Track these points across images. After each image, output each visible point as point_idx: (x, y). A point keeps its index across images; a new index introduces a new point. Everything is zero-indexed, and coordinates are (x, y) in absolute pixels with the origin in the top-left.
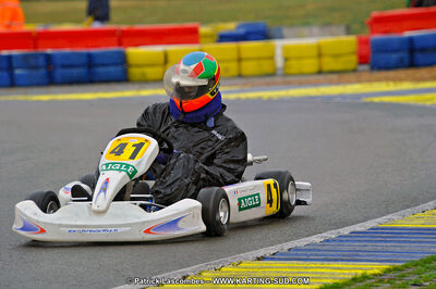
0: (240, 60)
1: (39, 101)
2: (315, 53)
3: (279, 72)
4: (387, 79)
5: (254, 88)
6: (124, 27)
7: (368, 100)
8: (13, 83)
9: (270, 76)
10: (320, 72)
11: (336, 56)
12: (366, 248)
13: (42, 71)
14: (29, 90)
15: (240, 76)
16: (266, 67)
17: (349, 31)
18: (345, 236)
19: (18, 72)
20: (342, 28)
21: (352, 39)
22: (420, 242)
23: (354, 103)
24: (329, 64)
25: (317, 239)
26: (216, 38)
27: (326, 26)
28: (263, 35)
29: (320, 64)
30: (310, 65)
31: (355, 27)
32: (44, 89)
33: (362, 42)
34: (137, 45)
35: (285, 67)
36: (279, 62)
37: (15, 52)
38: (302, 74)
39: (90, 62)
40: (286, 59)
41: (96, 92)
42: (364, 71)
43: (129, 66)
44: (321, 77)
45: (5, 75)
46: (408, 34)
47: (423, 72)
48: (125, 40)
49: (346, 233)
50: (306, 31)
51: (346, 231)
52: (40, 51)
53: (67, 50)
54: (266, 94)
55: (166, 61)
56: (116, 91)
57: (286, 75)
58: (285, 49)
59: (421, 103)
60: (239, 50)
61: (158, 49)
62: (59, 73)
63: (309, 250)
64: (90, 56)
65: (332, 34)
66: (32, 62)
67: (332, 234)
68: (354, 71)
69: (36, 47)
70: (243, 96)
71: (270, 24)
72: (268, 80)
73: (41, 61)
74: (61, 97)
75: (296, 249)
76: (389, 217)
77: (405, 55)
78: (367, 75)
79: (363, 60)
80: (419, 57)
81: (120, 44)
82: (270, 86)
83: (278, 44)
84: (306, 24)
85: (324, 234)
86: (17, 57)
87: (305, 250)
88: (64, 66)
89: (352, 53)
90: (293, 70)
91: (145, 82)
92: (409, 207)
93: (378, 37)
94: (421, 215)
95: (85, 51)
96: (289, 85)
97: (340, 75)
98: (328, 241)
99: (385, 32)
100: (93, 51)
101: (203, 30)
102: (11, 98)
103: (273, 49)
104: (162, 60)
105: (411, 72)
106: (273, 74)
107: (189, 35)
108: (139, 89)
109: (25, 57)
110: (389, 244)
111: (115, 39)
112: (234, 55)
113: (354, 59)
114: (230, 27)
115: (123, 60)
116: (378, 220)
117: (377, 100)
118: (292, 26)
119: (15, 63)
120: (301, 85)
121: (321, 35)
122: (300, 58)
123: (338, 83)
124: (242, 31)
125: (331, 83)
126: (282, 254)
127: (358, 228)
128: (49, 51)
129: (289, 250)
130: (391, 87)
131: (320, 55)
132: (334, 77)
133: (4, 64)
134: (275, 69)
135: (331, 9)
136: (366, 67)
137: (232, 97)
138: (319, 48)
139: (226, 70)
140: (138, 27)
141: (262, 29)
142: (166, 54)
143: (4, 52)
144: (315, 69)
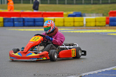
0: (74, 22)
1: (21, 31)
2: (94, 21)
3: (85, 25)
4: (114, 29)
5: (78, 29)
6: (44, 12)
7: (109, 34)
8: (14, 26)
9: (82, 27)
10: (96, 26)
11: (100, 22)
12: (110, 75)
13: (22, 23)
14: (18, 28)
15: (74, 26)
16: (81, 24)
17: (103, 15)
19: (15, 23)
21: (105, 17)
23: (105, 35)
25: (96, 72)
26: (68, 16)
27: (97, 14)
28: (80, 15)
29: (96, 24)
30: (93, 24)
31: (105, 14)
32: (22, 28)
33: (107, 19)
34: (47, 17)
35: (86, 24)
36: (85, 23)
37: (15, 17)
38: (91, 26)
39: (34, 21)
40: (86, 22)
41: (36, 29)
42: (107, 26)
45: (12, 23)
48: (44, 15)
49: (104, 71)
50: (92, 15)
51: (104, 70)
52: (21, 17)
53: (29, 17)
54: (81, 31)
56: (41, 29)
57: (86, 26)
58: (86, 19)
60: (74, 19)
61: (53, 18)
62: (26, 23)
63: (94, 75)
65: (99, 16)
66: (19, 20)
67: (100, 71)
68: (105, 26)
69: (20, 16)
70: (75, 31)
71: (82, 12)
73: (22, 20)
74: (27, 30)
75: (90, 74)
78: (108, 27)
79: (107, 23)
81: (42, 16)
82: (82, 29)
83: (85, 18)
84: (92, 13)
85: (98, 71)
86: (15, 19)
87: (93, 75)
88: (28, 22)
89: (104, 21)
93: (111, 17)
95: (33, 18)
96: (87, 29)
97: (101, 27)
98: (99, 73)
99: (113, 16)
100: (35, 18)
101: (64, 13)
102: (13, 30)
103: (83, 19)
107: (61, 15)
109: (18, 19)
111: (41, 15)
112: (73, 21)
113: (105, 23)
114: (71, 13)
115: (43, 21)
116: (113, 67)
117: (111, 34)
118: (88, 13)
119: (15, 20)
120: (90, 29)
121: (96, 16)
122: (90, 22)
123: (100, 29)
124: (74, 14)
125: (98, 29)
126: (87, 76)
127: (107, 69)
128: (24, 17)
129: (89, 74)
130: (115, 31)
131: (96, 21)
132: (99, 27)
133: (12, 21)
134: (84, 25)
135: (99, 9)
136: (108, 25)
137: (72, 32)
138: (96, 19)
139: (70, 24)
140: (47, 12)
141: (80, 13)
142: (54, 20)
143: (12, 17)
144: (94, 25)
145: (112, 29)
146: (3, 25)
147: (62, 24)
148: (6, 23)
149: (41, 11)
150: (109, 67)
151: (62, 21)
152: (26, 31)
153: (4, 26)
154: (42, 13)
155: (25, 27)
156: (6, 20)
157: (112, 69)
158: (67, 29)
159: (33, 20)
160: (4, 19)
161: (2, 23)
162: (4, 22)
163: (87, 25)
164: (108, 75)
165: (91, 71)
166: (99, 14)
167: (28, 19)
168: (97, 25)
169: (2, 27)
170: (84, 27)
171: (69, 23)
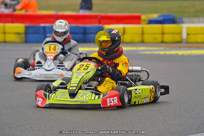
0: (163, 34)
3: (184, 41)
5: (172, 49)
6: (102, 14)
9: (179, 43)
15: (163, 42)
16: (177, 38)
19: (48, 35)
28: (172, 21)
30: (200, 38)
34: (109, 24)
35: (187, 38)
36: (184, 36)
37: (47, 25)
38: (197, 43)
39: (85, 32)
40: (188, 34)
48: (102, 21)
50: (196, 20)
53: (74, 25)
54: (180, 52)
55: (124, 32)
57: (187, 43)
58: (188, 29)
60: (163, 29)
64: (85, 28)
70: (168, 53)
71: (176, 15)
72: (179, 45)
81: (100, 23)
82: (180, 48)
83: (185, 27)
84: (196, 16)
88: (72, 33)
95: (82, 26)
96: (191, 48)
100: (86, 26)
101: (143, 17)
103: (181, 29)
104: (122, 32)
107: (136, 19)
111: (98, 20)
112: (160, 31)
114: (155, 16)
119: (47, 30)
120: (198, 48)
122: (196, 34)
124: (161, 19)
133: (42, 31)
134: (182, 39)
137: (162, 53)
139: (156, 39)
140: (109, 14)
141: (172, 18)
142: (124, 30)
143: (42, 25)
146: (24, 40)
148: (30, 36)
151: (140, 32)
153: (26, 41)
154: (99, 17)
156: (31, 30)
158: (151, 48)
160: (26, 28)
161: (23, 36)
162: (26, 33)
163: (189, 41)
169: (22, 42)
170: (183, 45)
171: (153, 36)
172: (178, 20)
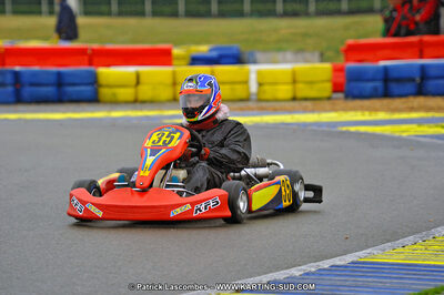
1: (6, 120)
2: (289, 79)
3: (254, 97)
4: (362, 109)
6: (96, 46)
7: (344, 129)
9: (243, 102)
10: (294, 99)
11: (311, 83)
12: (347, 283)
13: (10, 89)
16: (240, 92)
17: (323, 59)
18: (324, 269)
20: (317, 55)
21: (328, 66)
22: (401, 278)
23: (329, 131)
24: (303, 91)
25: (296, 272)
26: (188, 60)
27: (300, 53)
28: (237, 59)
29: (294, 91)
30: (284, 91)
31: (329, 54)
32: (12, 107)
33: (337, 70)
34: (109, 66)
35: (258, 93)
36: (254, 88)
38: (276, 100)
39: (60, 81)
40: (260, 84)
41: (64, 112)
42: (337, 99)
43: (100, 86)
44: (296, 104)
46: (383, 63)
47: (397, 102)
48: (96, 60)
49: (326, 267)
50: (279, 56)
51: (326, 264)
52: (8, 68)
53: (36, 68)
55: (138, 83)
57: (259, 100)
58: (259, 73)
59: (397, 134)
60: (213, 73)
61: (131, 69)
62: (27, 91)
64: (59, 74)
65: (306, 61)
67: (312, 267)
68: (329, 98)
69: (4, 63)
71: (243, 47)
72: (242, 104)
73: (9, 79)
74: (29, 116)
76: (368, 251)
77: (379, 84)
78: (342, 103)
79: (337, 88)
80: (394, 87)
81: (91, 64)
83: (253, 68)
84: (279, 50)
85: (304, 267)
88: (32, 84)
89: (327, 81)
90: (267, 96)
91: (115, 103)
92: (388, 241)
93: (351, 65)
94: (402, 250)
95: (55, 69)
96: (263, 111)
97: (315, 102)
98: (307, 274)
99: (360, 61)
100: (62, 69)
101: (176, 51)
103: (248, 73)
104: (134, 81)
105: (386, 102)
106: (247, 100)
107: (161, 57)
108: (110, 111)
110: (370, 279)
111: (86, 58)
113: (329, 86)
114: (203, 49)
115: (94, 81)
116: (360, 253)
117: (353, 129)
118: (265, 51)
120: (275, 111)
121: (296, 61)
122: (275, 84)
123: (313, 111)
124: (214, 54)
125: (305, 110)
127: (338, 261)
128: (17, 68)
130: (367, 116)
131: (294, 82)
132: (308, 104)
134: (250, 94)
135: (305, 35)
136: (341, 95)
138: (294, 73)
140: (110, 46)
141: (235, 52)
142: (138, 76)
144: (289, 95)
145: (354, 109)
147: (166, 94)
149: (87, 42)
150: (346, 253)
151: (169, 80)
152: (26, 121)
154: (89, 52)
155: (21, 107)
157: (355, 259)
159: (53, 79)
163: (262, 96)
164: (339, 283)
165: (278, 269)
166: (308, 55)
167: (34, 74)
168: (299, 95)
170: (250, 104)
172: (246, 57)
